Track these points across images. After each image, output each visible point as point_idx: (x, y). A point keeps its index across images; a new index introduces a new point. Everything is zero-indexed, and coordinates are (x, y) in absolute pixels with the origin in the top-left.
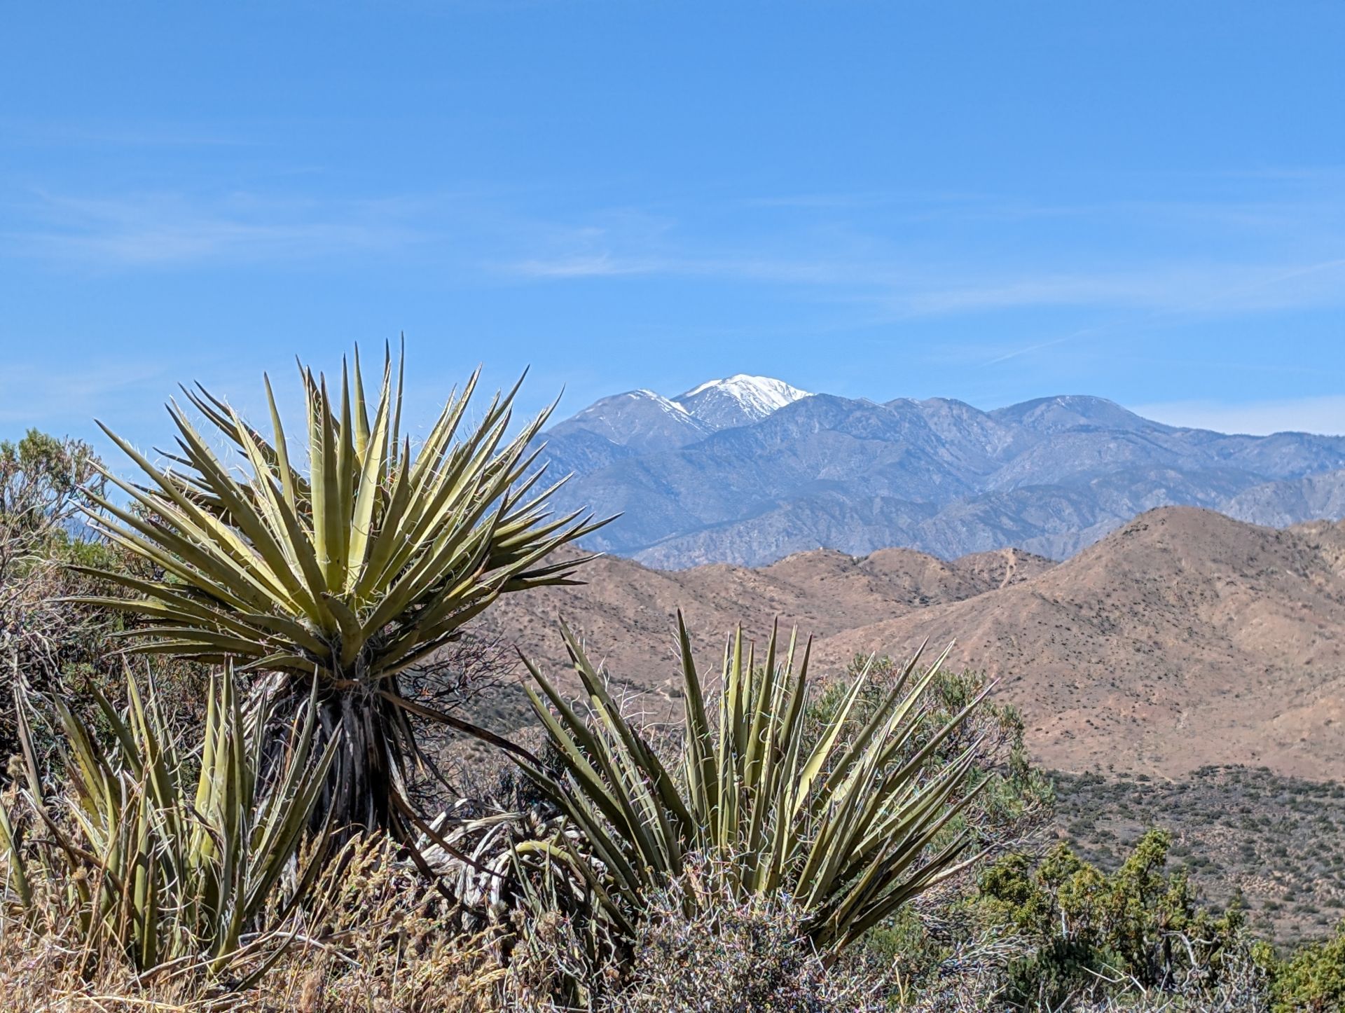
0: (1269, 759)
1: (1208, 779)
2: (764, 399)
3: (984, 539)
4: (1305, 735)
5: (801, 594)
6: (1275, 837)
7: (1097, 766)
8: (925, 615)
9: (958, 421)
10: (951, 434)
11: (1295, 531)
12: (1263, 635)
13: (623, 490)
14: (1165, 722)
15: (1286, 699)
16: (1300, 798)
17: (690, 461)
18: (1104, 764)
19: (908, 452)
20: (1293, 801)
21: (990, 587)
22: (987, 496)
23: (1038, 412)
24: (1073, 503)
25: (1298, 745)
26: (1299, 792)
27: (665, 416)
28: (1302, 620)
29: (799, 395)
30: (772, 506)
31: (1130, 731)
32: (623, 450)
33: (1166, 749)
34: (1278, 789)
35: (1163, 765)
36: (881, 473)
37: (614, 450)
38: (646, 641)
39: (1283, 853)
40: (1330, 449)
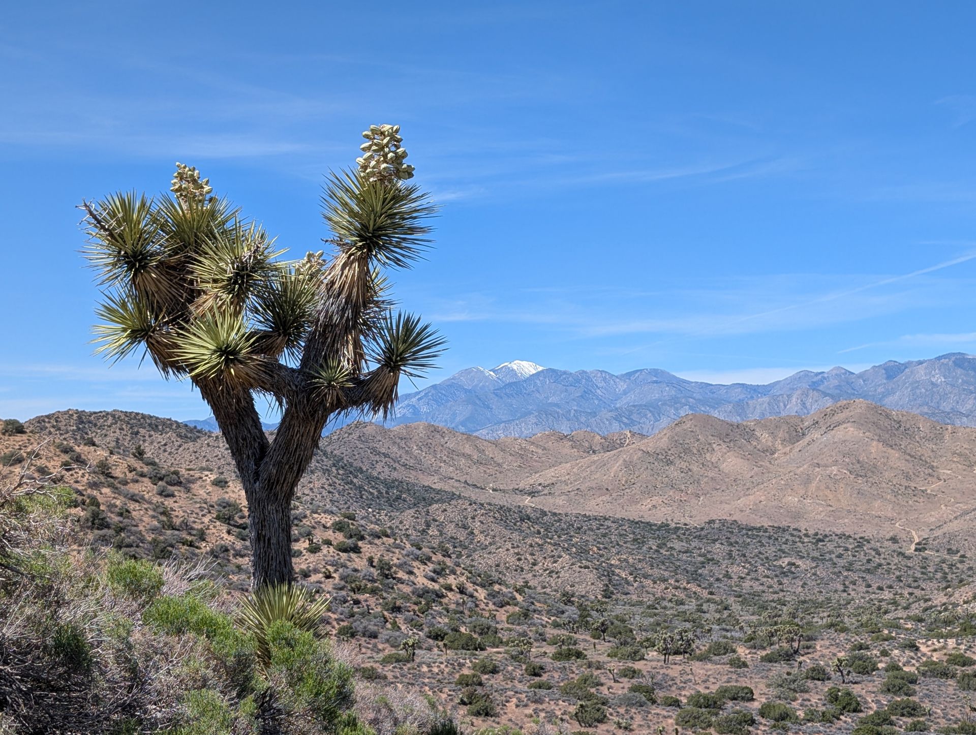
0: (737, 517)
1: (712, 525)
2: (526, 370)
3: (616, 425)
4: (751, 507)
5: (544, 449)
6: (741, 549)
7: (667, 520)
8: (595, 458)
9: (604, 379)
10: (603, 384)
11: (745, 423)
12: (733, 466)
13: (470, 407)
14: (694, 501)
15: (743, 492)
16: (750, 533)
17: (497, 395)
18: (669, 519)
19: (584, 391)
20: (747, 534)
21: (621, 447)
22: (617, 409)
23: (637, 375)
24: (651, 411)
25: (748, 511)
26: (750, 530)
27: (487, 377)
28: (748, 460)
29: (541, 369)
30: (530, 413)
31: (680, 505)
32: (470, 391)
33: (694, 513)
34: (741, 528)
35: (693, 519)
36: (573, 400)
37: (466, 391)
38: (482, 468)
39: (744, 556)
40: (755, 390)
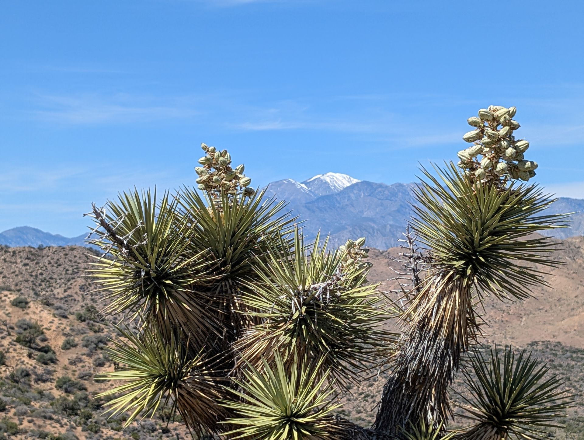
0: (561, 338)
1: (535, 347)
2: (340, 183)
4: (576, 328)
6: (565, 372)
7: (487, 341)
11: (570, 240)
12: (556, 285)
14: (516, 322)
15: (567, 313)
16: (574, 355)
17: (309, 209)
18: (490, 340)
19: (401, 206)
20: (571, 356)
25: (573, 332)
26: (574, 352)
27: (298, 190)
28: (573, 278)
29: (355, 181)
30: (343, 228)
31: (501, 326)
33: (516, 334)
34: (565, 351)
35: (515, 341)
36: (390, 214)
39: (569, 379)
